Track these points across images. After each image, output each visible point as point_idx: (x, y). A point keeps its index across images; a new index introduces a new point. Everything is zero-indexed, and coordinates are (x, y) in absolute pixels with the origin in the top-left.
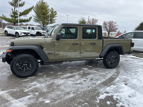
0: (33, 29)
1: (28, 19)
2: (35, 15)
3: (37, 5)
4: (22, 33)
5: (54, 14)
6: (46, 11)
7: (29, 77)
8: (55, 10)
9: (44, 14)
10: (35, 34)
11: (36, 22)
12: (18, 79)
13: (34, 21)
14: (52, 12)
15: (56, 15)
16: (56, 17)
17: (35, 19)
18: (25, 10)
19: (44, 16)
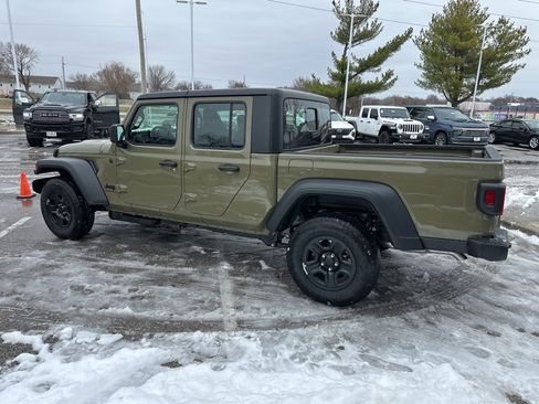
0: (374, 115)
1: (380, 79)
2: (421, 62)
8: (515, 27)
10: (377, 133)
14: (501, 38)
15: (525, 48)
18: (380, 50)
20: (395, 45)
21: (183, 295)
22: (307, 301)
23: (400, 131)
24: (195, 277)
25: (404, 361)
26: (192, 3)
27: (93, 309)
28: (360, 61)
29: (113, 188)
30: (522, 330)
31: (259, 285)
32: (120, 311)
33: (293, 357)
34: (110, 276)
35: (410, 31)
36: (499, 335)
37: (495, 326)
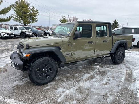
0: (16, 28)
1: (9, 18)
2: (15, 14)
3: (16, 3)
4: (5, 34)
5: (35, 13)
6: (27, 9)
7: (49, 84)
8: (36, 9)
9: (25, 13)
10: (19, 34)
11: (16, 21)
12: (39, 87)
13: (14, 20)
14: (33, 11)
15: (38, 14)
16: (37, 16)
17: (15, 18)
18: (4, 9)
19: (25, 15)
23: (27, 33)
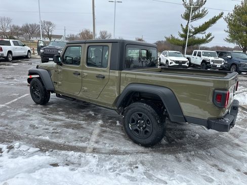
0: (199, 54)
4: (173, 62)
10: (200, 64)
20: (214, 21)
21: (75, 134)
22: (131, 143)
23: (212, 63)
24: (84, 126)
25: (165, 178)
26: (115, 2)
27: (34, 136)
28: (195, 29)
29: (56, 83)
30: (238, 170)
31: (111, 133)
32: (44, 138)
33: (110, 169)
34: (48, 122)
35: (222, 14)
36: (224, 171)
37: (223, 166)
